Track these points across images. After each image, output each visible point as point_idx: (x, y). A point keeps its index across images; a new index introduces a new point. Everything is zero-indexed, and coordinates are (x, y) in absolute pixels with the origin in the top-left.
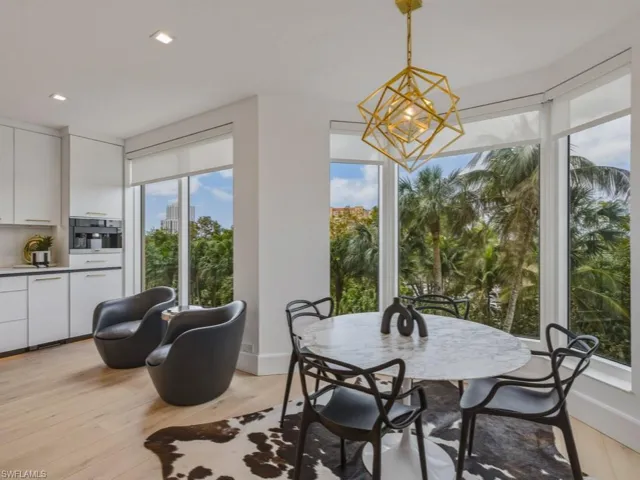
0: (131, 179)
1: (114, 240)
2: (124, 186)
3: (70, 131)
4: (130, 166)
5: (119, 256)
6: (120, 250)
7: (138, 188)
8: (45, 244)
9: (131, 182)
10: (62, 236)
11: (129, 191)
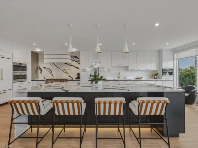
0: (176, 58)
1: (171, 74)
2: (174, 60)
3: (163, 50)
4: (176, 55)
5: (173, 77)
6: (173, 76)
7: (177, 60)
8: (157, 74)
9: (176, 59)
10: (160, 73)
11: (175, 61)
